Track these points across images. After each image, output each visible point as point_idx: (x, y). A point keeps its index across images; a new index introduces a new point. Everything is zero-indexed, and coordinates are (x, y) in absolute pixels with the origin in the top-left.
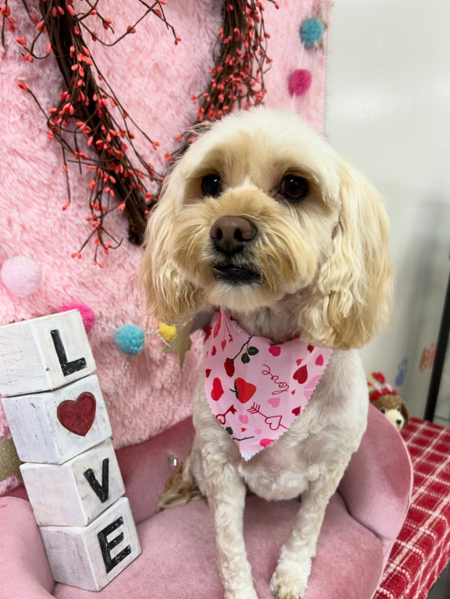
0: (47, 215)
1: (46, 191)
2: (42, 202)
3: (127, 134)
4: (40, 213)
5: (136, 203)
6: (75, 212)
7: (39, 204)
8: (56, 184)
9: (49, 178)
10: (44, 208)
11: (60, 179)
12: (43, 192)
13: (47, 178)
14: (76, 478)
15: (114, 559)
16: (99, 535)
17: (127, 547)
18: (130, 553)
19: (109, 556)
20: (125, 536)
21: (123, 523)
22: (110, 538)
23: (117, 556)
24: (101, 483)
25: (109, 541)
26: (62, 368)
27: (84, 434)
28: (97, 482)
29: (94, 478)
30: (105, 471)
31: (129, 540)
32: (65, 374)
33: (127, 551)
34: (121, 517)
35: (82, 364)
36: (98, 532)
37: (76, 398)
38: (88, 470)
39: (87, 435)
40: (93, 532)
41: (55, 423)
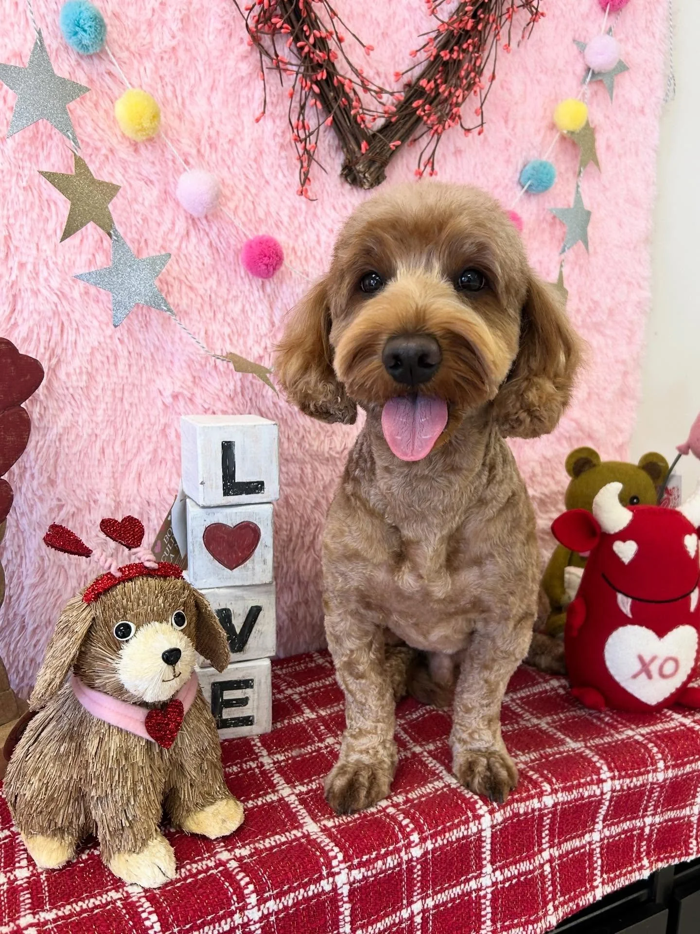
15: (227, 720)
16: (214, 684)
17: (249, 717)
18: (251, 724)
19: (221, 713)
20: (250, 702)
21: (252, 687)
22: (228, 695)
23: (232, 719)
24: (238, 631)
25: (225, 698)
26: (224, 485)
27: (232, 569)
28: (233, 627)
29: (230, 621)
30: (250, 619)
31: (255, 710)
32: (226, 493)
33: (247, 721)
34: (252, 680)
35: (257, 488)
36: (213, 681)
37: (234, 525)
38: (225, 609)
39: (235, 570)
40: (206, 678)
41: (198, 543)
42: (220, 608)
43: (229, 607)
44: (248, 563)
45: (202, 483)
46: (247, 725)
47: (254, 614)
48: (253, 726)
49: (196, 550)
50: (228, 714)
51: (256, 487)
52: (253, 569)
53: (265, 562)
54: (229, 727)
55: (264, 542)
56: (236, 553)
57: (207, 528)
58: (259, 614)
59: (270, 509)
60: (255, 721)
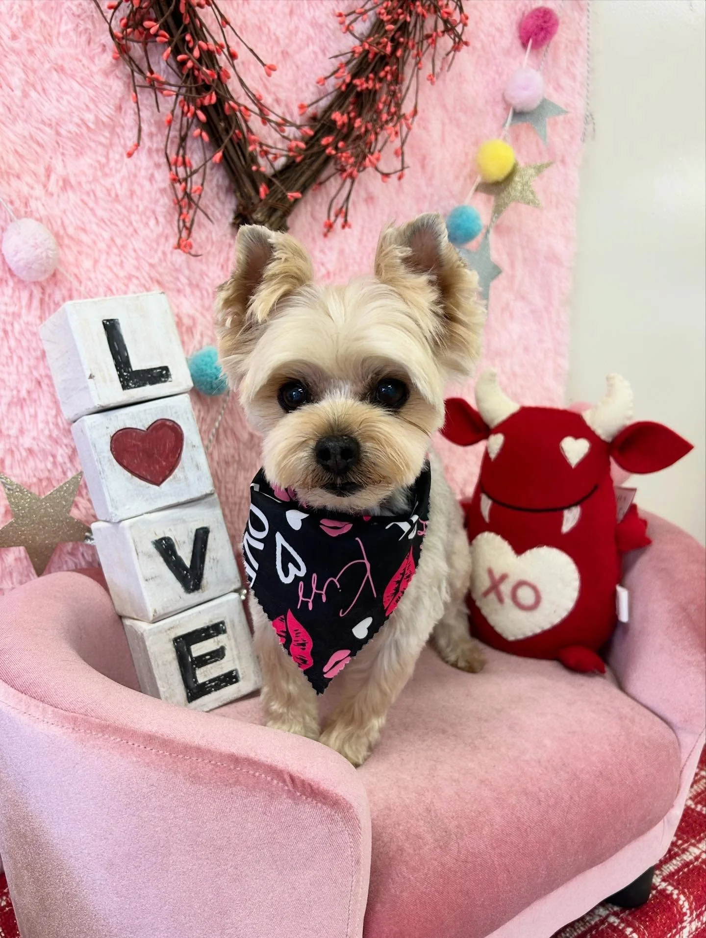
0: (107, 170)
1: (107, 134)
2: (101, 150)
3: (225, 50)
4: (96, 165)
5: (243, 163)
6: (150, 172)
7: (96, 152)
8: (123, 128)
9: (111, 114)
10: (103, 160)
11: (129, 119)
12: (103, 135)
13: (107, 114)
15: (203, 684)
16: (175, 640)
17: (231, 672)
18: (238, 680)
19: (195, 677)
20: (226, 653)
21: (225, 632)
22: (196, 650)
23: (210, 681)
24: (188, 564)
25: (194, 655)
26: (120, 376)
27: (158, 483)
28: (179, 560)
29: (174, 553)
30: (199, 546)
31: (236, 662)
32: (125, 387)
33: (230, 678)
34: (223, 623)
35: (161, 375)
36: (173, 636)
37: (147, 427)
38: (164, 539)
39: (163, 485)
40: (165, 634)
41: (106, 460)
42: (157, 538)
43: (167, 535)
45: (91, 377)
46: (232, 683)
48: (240, 684)
49: (106, 468)
50: (203, 675)
51: (159, 375)
52: (186, 479)
53: (198, 467)
54: (209, 692)
55: (190, 442)
56: (159, 463)
57: (112, 438)
58: (207, 537)
59: (186, 399)
60: (241, 676)
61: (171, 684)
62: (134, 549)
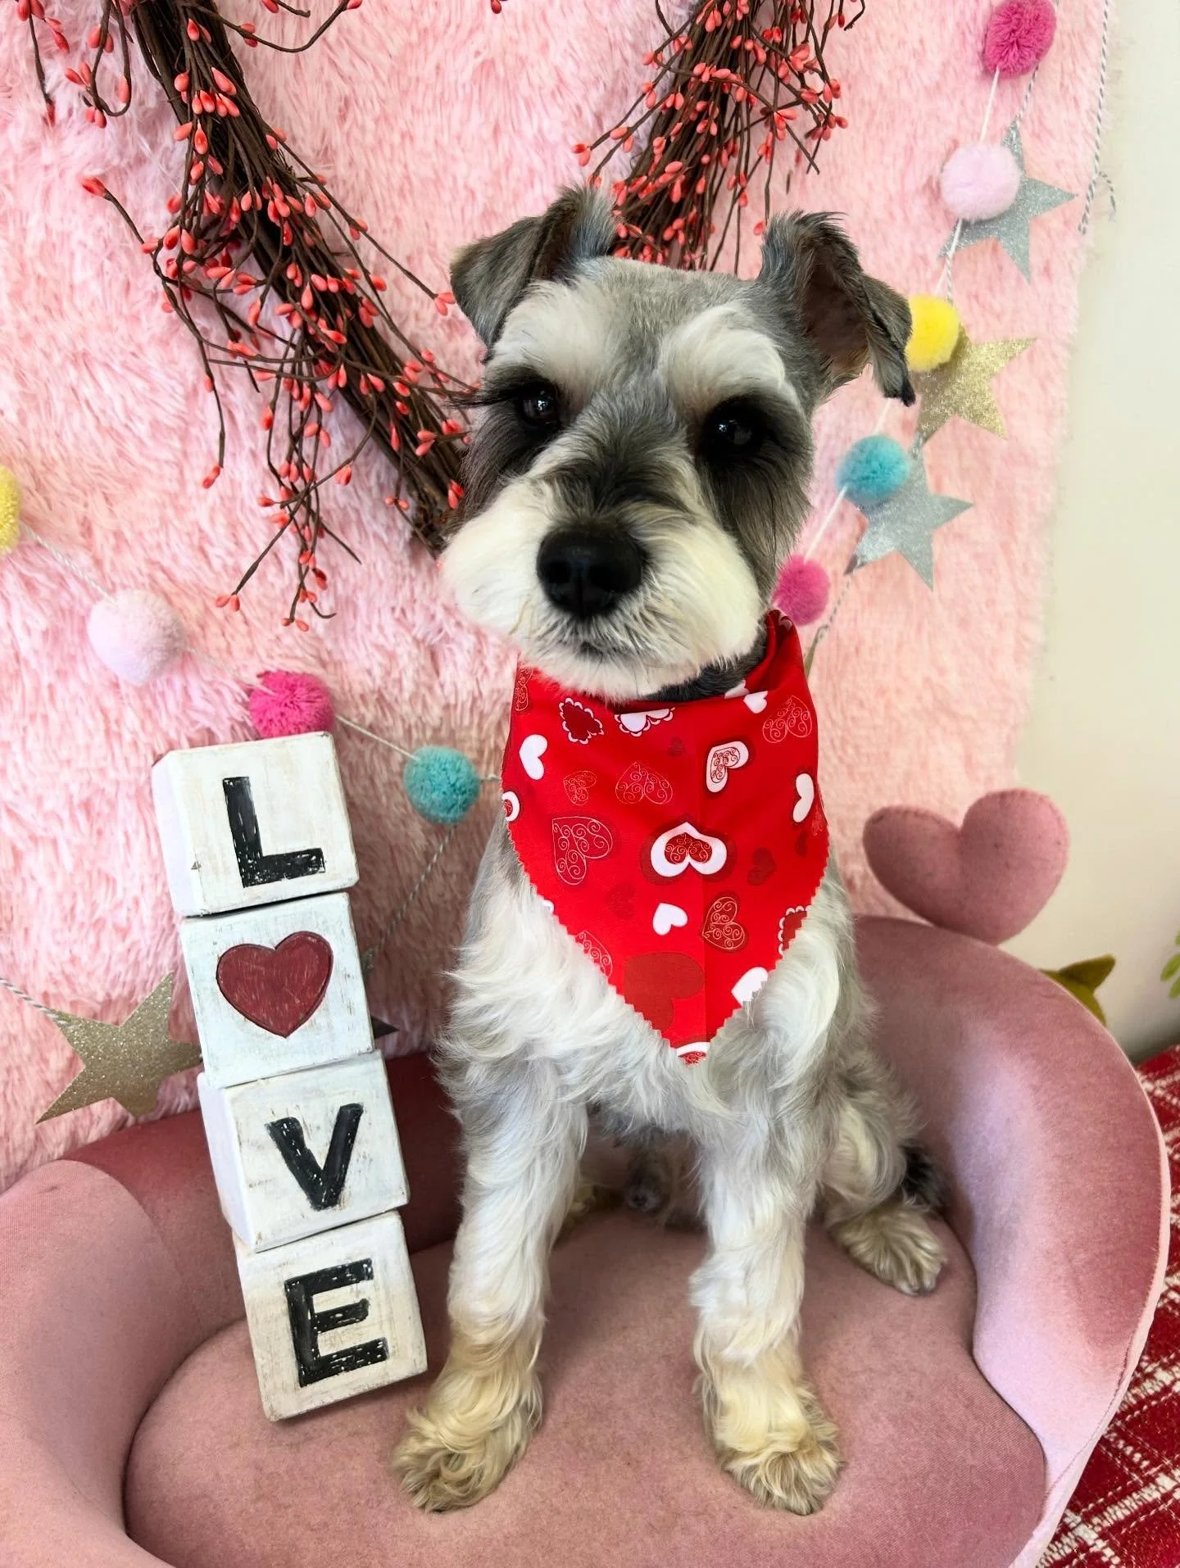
14: (239, 1132)
15: (329, 1358)
16: (289, 1284)
17: (376, 1343)
18: (384, 1358)
19: (316, 1347)
20: (370, 1310)
21: (370, 1276)
22: (323, 1302)
23: (340, 1354)
24: (321, 1162)
25: (318, 1309)
26: (241, 866)
27: (285, 1036)
28: (308, 1157)
29: (301, 1144)
30: (342, 1135)
31: (386, 1326)
32: (247, 882)
33: (373, 1352)
34: (368, 1262)
35: (308, 863)
36: (286, 1277)
37: (276, 943)
38: (286, 1121)
39: (292, 1035)
40: (272, 1272)
41: (208, 992)
42: (275, 1120)
43: (291, 1116)
44: (317, 1015)
45: (195, 867)
46: (375, 1361)
47: (348, 1121)
48: (388, 1362)
49: (207, 1006)
50: (329, 1343)
52: (330, 1026)
53: (350, 1009)
54: (337, 1372)
55: (341, 969)
56: (289, 999)
57: (220, 959)
58: (358, 1120)
59: (342, 900)
60: (390, 1350)
61: (276, 1354)
62: (236, 1136)
